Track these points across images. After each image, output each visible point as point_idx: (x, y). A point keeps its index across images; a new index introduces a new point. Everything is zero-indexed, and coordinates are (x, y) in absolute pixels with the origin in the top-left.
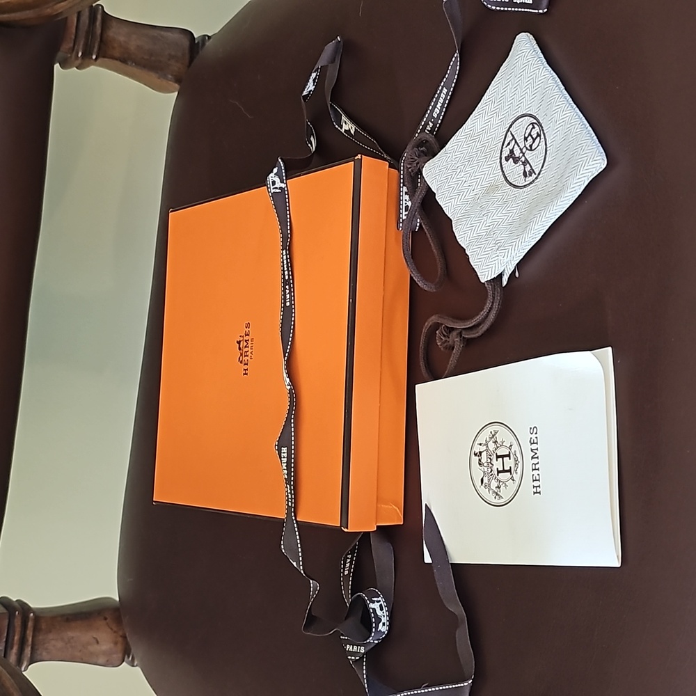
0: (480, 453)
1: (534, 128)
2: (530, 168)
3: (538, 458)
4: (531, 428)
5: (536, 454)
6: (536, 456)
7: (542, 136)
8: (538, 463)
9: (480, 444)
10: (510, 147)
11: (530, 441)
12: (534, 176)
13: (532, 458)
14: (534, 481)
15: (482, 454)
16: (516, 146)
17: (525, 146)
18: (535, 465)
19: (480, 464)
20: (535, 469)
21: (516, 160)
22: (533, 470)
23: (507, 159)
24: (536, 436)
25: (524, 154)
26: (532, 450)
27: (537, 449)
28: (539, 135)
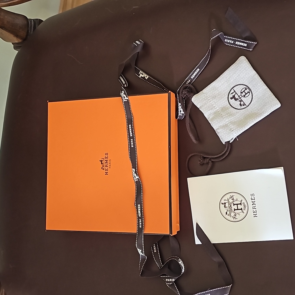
0: (225, 203)
1: (246, 89)
2: (243, 103)
3: (255, 204)
4: (251, 194)
5: (254, 203)
6: (254, 204)
7: (251, 93)
8: (255, 206)
9: (225, 200)
10: (233, 94)
11: (251, 199)
12: (245, 106)
13: (253, 205)
14: (254, 212)
15: (226, 204)
16: (236, 94)
17: (241, 95)
18: (254, 207)
19: (225, 207)
20: (254, 208)
21: (236, 100)
22: (253, 209)
23: (231, 98)
24: (254, 197)
25: (240, 98)
26: (252, 202)
27: (255, 202)
28: (248, 92)
